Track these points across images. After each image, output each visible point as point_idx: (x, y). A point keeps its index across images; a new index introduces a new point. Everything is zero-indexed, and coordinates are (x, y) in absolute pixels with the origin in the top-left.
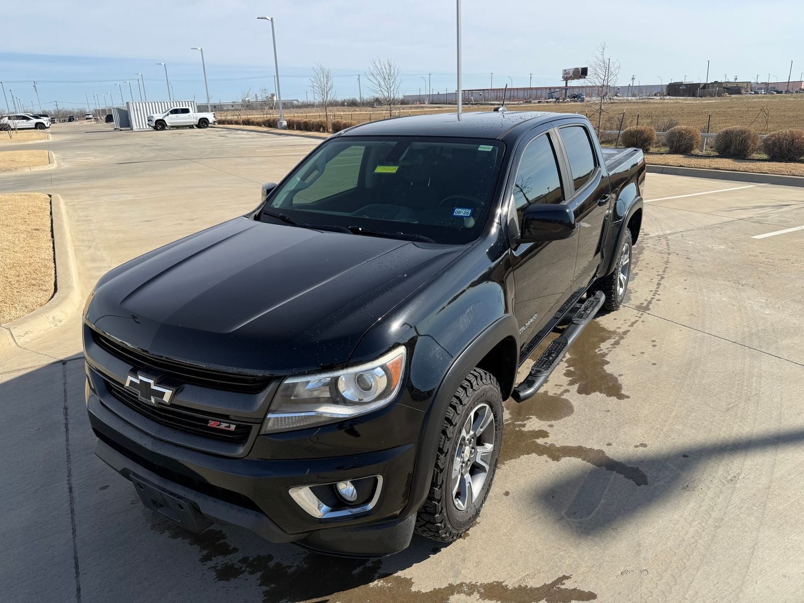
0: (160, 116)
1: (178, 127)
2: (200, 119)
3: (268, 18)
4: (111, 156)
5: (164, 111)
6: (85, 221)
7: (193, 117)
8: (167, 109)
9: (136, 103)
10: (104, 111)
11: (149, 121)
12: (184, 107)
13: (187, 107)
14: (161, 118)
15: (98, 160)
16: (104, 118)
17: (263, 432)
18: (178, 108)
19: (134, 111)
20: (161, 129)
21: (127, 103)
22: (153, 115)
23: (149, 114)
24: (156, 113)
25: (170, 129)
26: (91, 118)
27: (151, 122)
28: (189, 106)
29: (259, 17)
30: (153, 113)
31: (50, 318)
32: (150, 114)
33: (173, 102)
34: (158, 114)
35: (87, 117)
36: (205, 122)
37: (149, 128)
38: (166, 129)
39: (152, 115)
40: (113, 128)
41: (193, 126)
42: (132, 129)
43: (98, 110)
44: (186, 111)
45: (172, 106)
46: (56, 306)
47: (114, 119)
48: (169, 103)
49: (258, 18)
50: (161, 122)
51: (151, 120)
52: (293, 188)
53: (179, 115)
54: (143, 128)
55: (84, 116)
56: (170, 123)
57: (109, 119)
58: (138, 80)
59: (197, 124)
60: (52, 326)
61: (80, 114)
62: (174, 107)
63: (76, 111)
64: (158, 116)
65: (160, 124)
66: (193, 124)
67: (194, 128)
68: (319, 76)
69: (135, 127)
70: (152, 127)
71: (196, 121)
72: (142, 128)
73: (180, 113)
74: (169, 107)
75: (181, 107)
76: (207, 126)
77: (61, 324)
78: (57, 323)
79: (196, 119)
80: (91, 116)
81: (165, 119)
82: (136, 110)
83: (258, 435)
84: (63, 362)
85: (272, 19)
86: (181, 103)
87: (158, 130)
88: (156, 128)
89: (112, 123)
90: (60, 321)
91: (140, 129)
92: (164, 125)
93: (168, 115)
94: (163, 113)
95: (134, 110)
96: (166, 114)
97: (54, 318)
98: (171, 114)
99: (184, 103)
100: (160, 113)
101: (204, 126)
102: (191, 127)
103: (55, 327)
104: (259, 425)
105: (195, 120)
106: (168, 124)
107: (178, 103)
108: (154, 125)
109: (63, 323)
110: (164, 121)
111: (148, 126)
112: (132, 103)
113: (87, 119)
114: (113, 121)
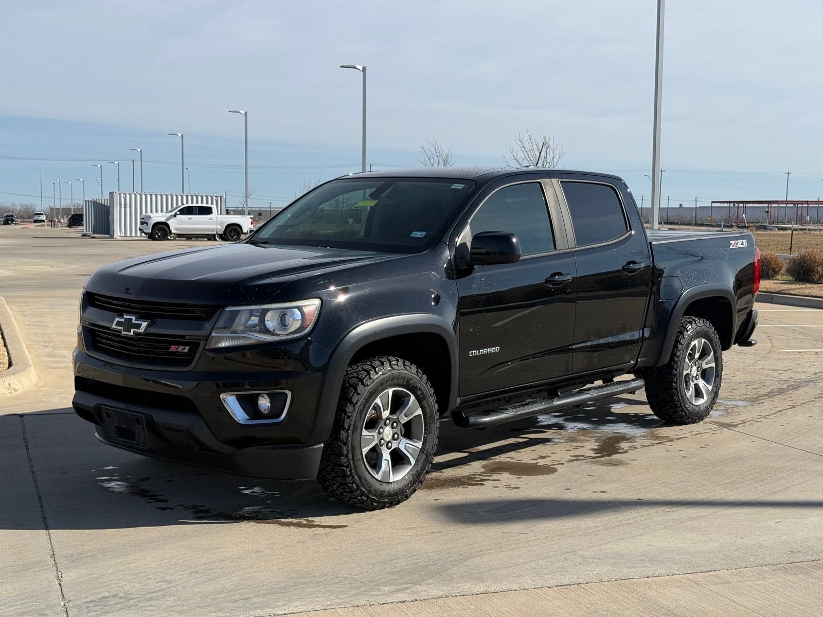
0: (163, 216)
1: (189, 237)
2: (228, 226)
3: (358, 67)
4: (76, 267)
5: (170, 208)
6: (39, 325)
7: (216, 222)
8: (175, 206)
9: (125, 194)
10: (66, 211)
11: (142, 223)
12: (205, 205)
13: (209, 205)
14: (163, 220)
15: (54, 269)
16: (65, 221)
17: (207, 348)
18: (195, 205)
19: (120, 207)
20: (160, 239)
21: (111, 194)
22: (151, 215)
23: (144, 213)
24: (157, 211)
25: (174, 240)
26: (43, 221)
27: (145, 225)
28: (212, 203)
29: (344, 65)
30: (151, 212)
31: (6, 383)
32: (146, 212)
33: (187, 196)
34: (160, 214)
35: (36, 218)
36: (235, 230)
37: (141, 236)
38: (168, 240)
39: (149, 213)
40: (80, 235)
41: (214, 235)
42: (112, 237)
43: (57, 209)
44: (207, 211)
45: (185, 202)
46: (14, 374)
47: (84, 219)
48: (180, 198)
49: (342, 67)
50: (163, 226)
51: (147, 223)
52: (282, 223)
53: (193, 217)
54: (131, 236)
55: (31, 217)
56: (176, 229)
57: (76, 220)
58: (133, 162)
59: (221, 232)
60: (7, 392)
61: (25, 213)
62: (187, 203)
63: (18, 208)
64: (158, 217)
65: (160, 230)
66: (215, 233)
67: (215, 240)
68: (432, 161)
69: (117, 234)
70: (146, 234)
71: (221, 229)
72: (128, 235)
73: (196, 214)
74: (180, 204)
75: (200, 205)
76: (238, 238)
77: (16, 393)
78: (12, 391)
79: (222, 224)
80: (43, 218)
81: (170, 222)
82: (123, 206)
83: (204, 350)
84: (21, 416)
85: (364, 69)
86: (200, 198)
87: (154, 239)
88: (151, 237)
89: (81, 228)
90: (15, 390)
91: (125, 236)
92: (166, 232)
93: (175, 215)
94: (167, 211)
95: (120, 205)
96: (173, 213)
97: (9, 384)
98: (180, 214)
99: (205, 198)
100: (162, 211)
101: (232, 237)
102: (211, 237)
103: (10, 395)
104: (205, 341)
105: (219, 227)
106: (173, 231)
107: (195, 198)
108: (150, 231)
109: (18, 392)
110: (168, 226)
111: (139, 232)
112: (120, 194)
113: (35, 221)
114: (83, 225)
